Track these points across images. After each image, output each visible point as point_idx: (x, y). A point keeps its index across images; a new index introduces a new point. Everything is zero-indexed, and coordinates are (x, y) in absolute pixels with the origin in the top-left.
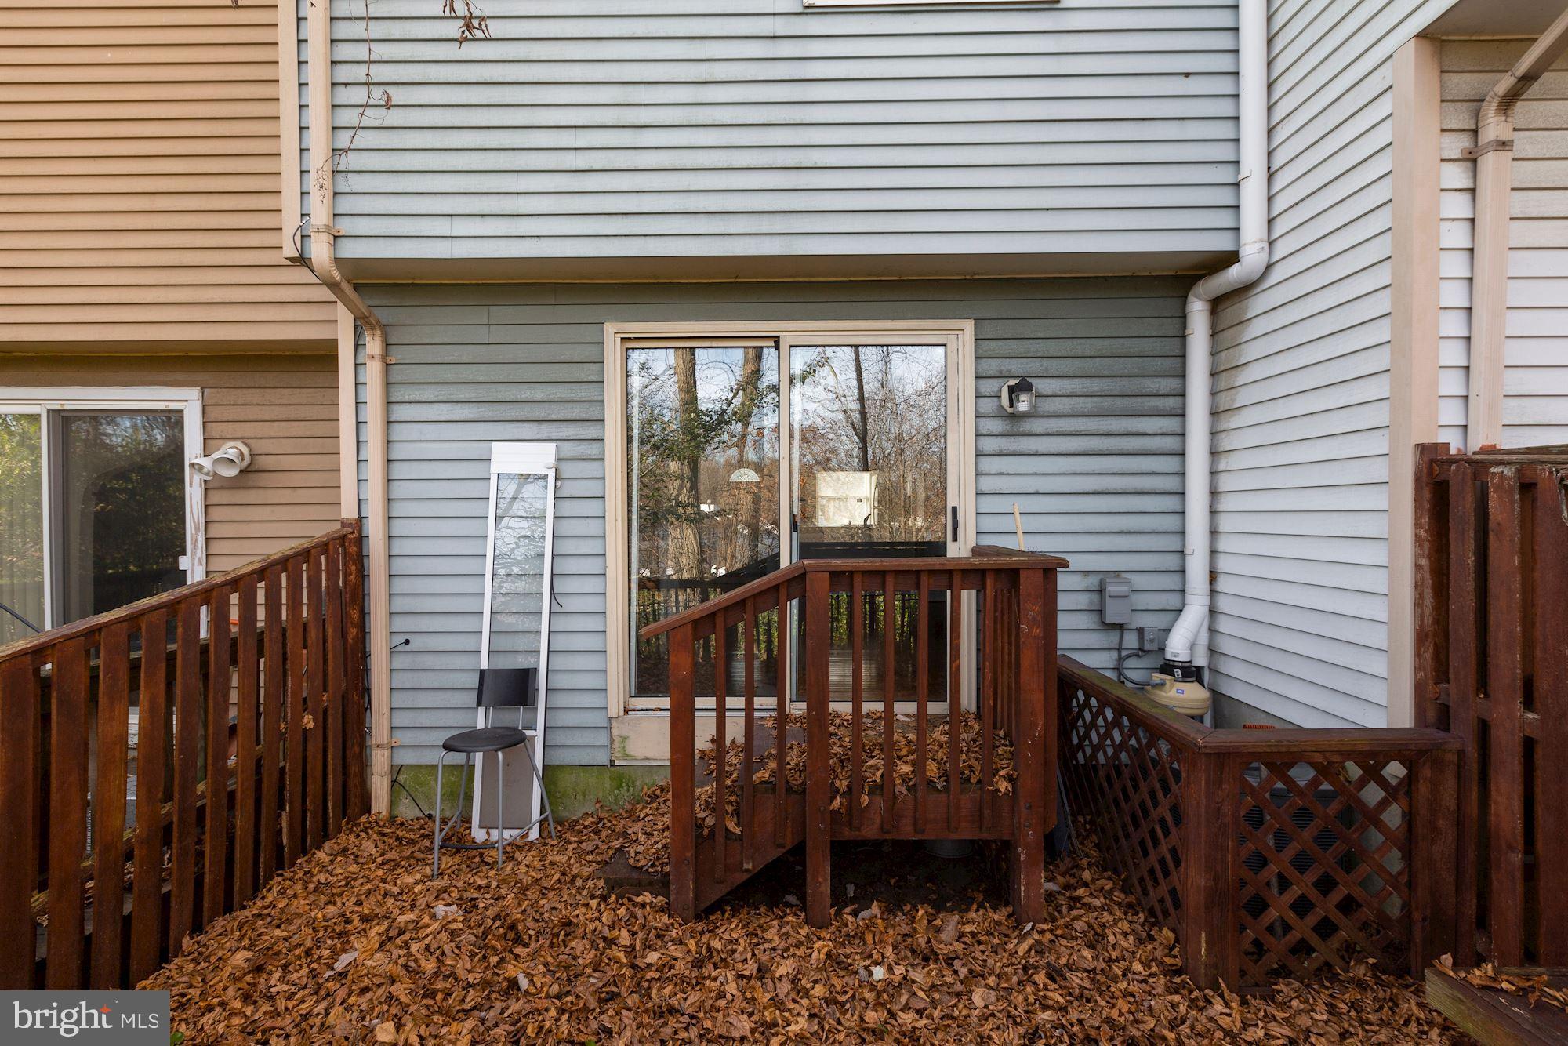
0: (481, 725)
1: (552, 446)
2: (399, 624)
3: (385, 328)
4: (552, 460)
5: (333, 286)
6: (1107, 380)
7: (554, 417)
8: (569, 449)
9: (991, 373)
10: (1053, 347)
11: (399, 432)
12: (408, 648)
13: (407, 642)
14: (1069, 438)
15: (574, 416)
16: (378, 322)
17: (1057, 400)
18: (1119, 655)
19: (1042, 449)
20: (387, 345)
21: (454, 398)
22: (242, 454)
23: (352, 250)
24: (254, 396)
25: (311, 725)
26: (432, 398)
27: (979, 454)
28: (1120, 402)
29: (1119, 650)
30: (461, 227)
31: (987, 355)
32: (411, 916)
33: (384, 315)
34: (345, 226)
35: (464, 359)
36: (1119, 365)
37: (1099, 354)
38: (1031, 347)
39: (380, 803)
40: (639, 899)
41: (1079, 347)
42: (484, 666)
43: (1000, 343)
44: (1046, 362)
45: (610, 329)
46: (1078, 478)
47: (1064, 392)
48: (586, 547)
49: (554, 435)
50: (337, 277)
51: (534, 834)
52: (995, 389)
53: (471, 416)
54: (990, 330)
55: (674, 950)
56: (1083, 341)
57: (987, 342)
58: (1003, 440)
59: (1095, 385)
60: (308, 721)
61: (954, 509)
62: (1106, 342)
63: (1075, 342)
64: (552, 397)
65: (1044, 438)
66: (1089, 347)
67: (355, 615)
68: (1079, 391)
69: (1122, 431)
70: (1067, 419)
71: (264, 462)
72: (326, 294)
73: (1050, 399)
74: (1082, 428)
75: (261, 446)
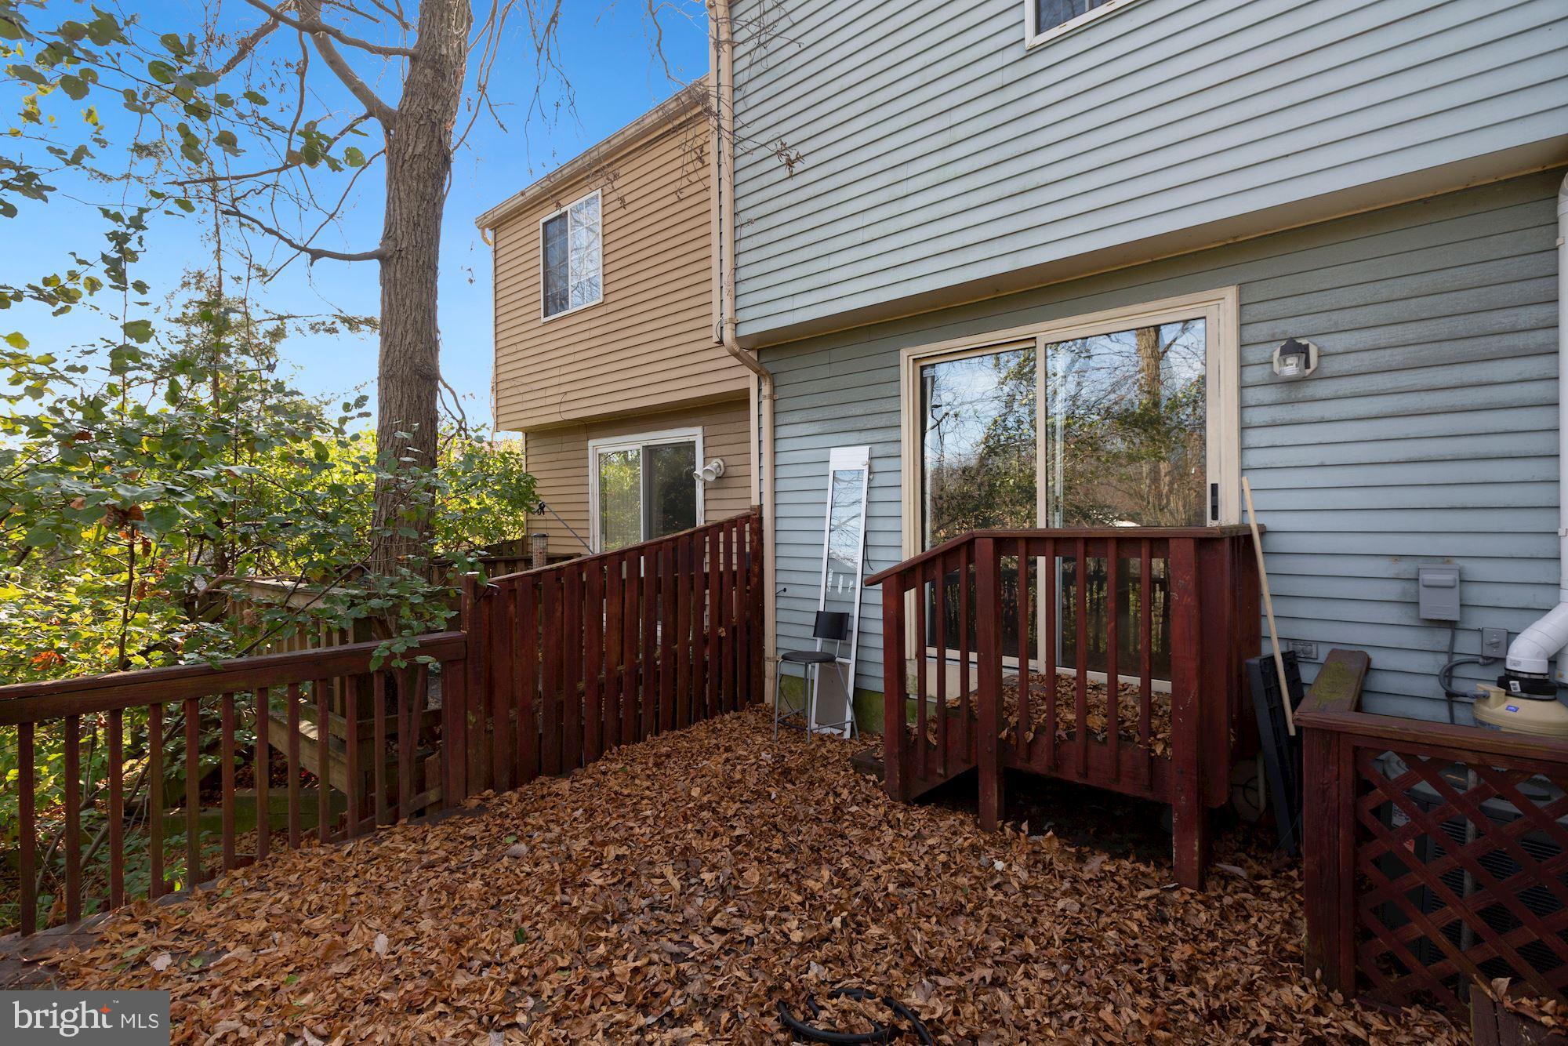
0: (818, 650)
1: (866, 448)
2: (781, 577)
3: (772, 377)
4: (866, 459)
5: (736, 355)
6: (1428, 323)
7: (869, 426)
8: (879, 450)
9: (1262, 339)
10: (1347, 296)
11: (782, 445)
12: (785, 594)
13: (785, 590)
14: (1370, 399)
15: (882, 424)
16: (767, 372)
17: (1352, 356)
18: (1450, 660)
19: (1328, 415)
20: (774, 387)
21: (810, 418)
22: (719, 466)
23: (746, 330)
24: (726, 428)
25: (724, 634)
26: (798, 420)
27: (1244, 428)
28: (1448, 349)
29: (1451, 653)
30: (799, 301)
31: (1255, 319)
32: (745, 753)
33: (770, 368)
34: (742, 316)
35: (816, 391)
36: (1444, 303)
37: (1413, 294)
38: (1316, 301)
39: (769, 697)
40: (867, 777)
41: (1384, 291)
42: (821, 609)
43: (1272, 303)
44: (1335, 316)
45: (904, 353)
46: (1384, 445)
47: (1361, 346)
48: (890, 525)
49: (869, 440)
50: (737, 349)
51: (847, 735)
52: (1267, 355)
53: (820, 431)
54: (1257, 292)
55: (872, 811)
56: (1389, 282)
57: (1257, 305)
58: (1279, 408)
59: (1410, 332)
60: (722, 632)
61: (1214, 487)
62: (1427, 278)
63: (1378, 285)
64: (868, 412)
65: (1333, 402)
66: (1399, 288)
67: (756, 569)
68: (1383, 343)
69: (1453, 382)
70: (1367, 377)
71: (732, 471)
72: (734, 361)
73: (1342, 357)
74: (1389, 386)
75: (731, 460)
